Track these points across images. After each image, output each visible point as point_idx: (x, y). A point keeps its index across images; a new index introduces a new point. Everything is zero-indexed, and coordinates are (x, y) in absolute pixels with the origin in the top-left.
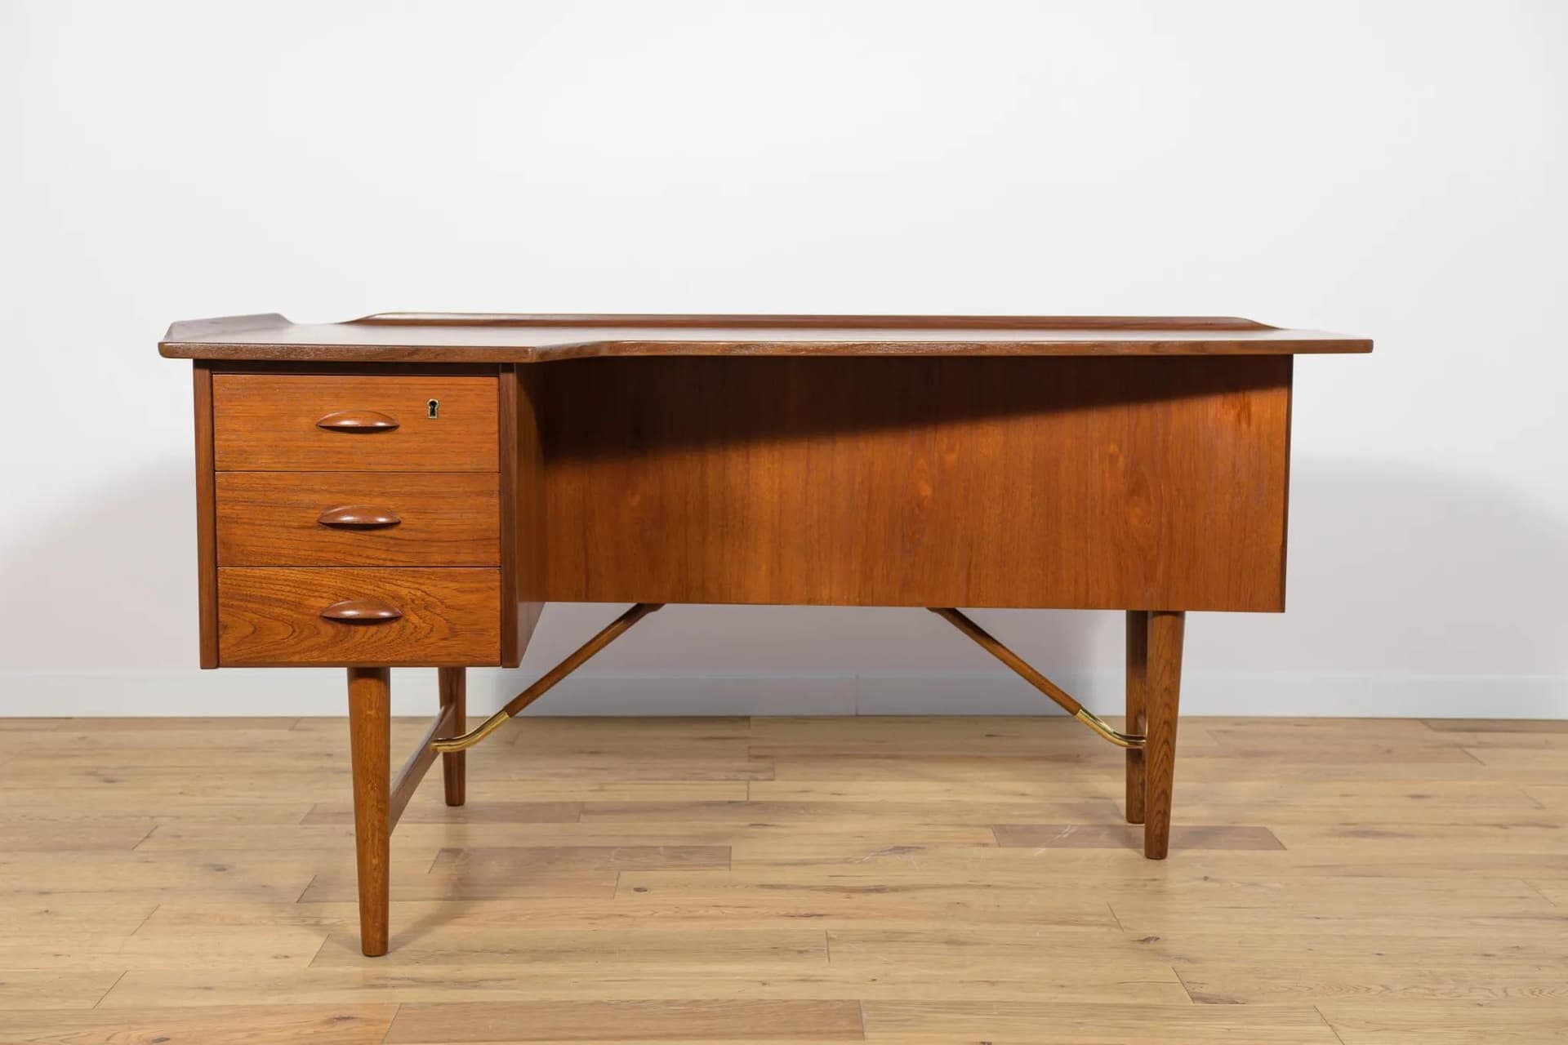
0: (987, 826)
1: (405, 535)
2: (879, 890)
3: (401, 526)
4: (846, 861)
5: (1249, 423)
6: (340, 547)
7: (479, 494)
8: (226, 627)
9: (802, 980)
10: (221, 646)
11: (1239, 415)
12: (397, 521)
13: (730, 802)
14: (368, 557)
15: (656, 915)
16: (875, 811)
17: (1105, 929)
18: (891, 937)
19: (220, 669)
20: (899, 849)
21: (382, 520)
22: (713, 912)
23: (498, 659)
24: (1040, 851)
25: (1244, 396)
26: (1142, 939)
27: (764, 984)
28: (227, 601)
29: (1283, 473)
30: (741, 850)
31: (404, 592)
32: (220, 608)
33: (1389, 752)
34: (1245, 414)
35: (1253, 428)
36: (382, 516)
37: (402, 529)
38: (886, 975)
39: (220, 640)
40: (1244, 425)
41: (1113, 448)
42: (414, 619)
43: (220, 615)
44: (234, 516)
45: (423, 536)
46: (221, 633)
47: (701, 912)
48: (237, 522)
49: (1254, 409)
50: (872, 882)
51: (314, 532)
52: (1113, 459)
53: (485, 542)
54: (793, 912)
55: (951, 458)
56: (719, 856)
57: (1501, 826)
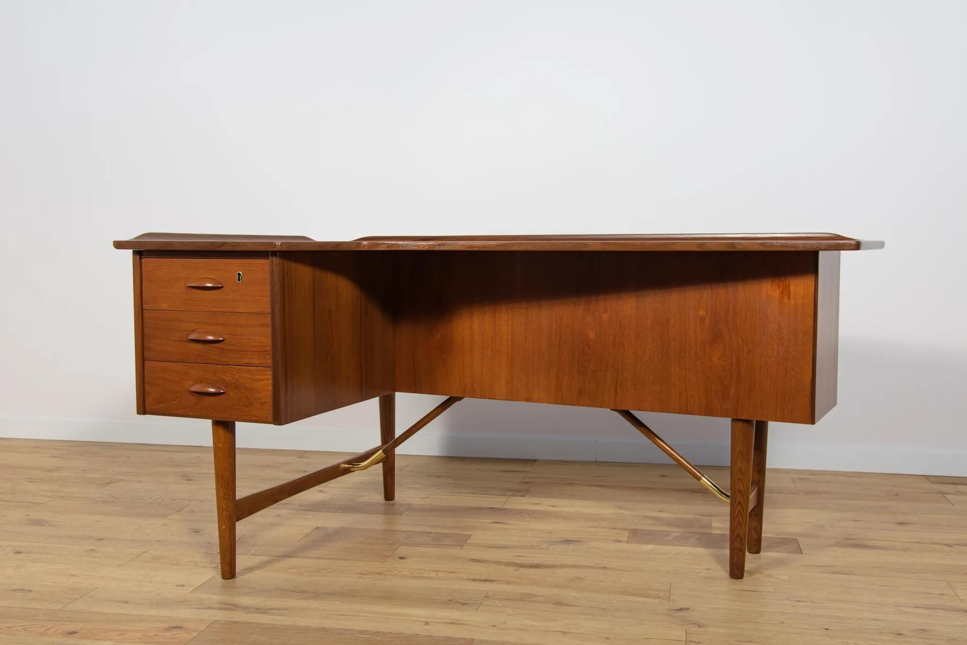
0: (628, 530)
1: (227, 347)
2: (537, 566)
3: (225, 342)
4: (532, 547)
5: (789, 298)
6: (196, 352)
7: (264, 325)
8: (148, 393)
9: (451, 623)
10: (146, 403)
11: (782, 292)
12: (221, 339)
13: (491, 508)
15: (400, 574)
16: (568, 517)
17: (657, 601)
18: (524, 598)
19: (146, 415)
20: (567, 541)
21: (210, 338)
22: (433, 574)
23: (271, 420)
24: (650, 547)
25: (785, 280)
26: (677, 609)
27: (427, 623)
28: (149, 380)
29: (812, 332)
30: (478, 537)
31: (227, 378)
32: (146, 384)
33: (897, 495)
34: (786, 292)
35: (792, 302)
36: (210, 336)
37: (225, 344)
38: (504, 623)
39: (146, 399)
40: (786, 299)
41: (701, 313)
42: (232, 394)
43: (146, 387)
44: (152, 334)
45: (235, 348)
46: (146, 396)
47: (426, 575)
49: (792, 288)
50: (536, 562)
52: (702, 319)
53: (266, 352)
54: (477, 577)
55: (605, 317)
56: (462, 541)
57: (949, 546)
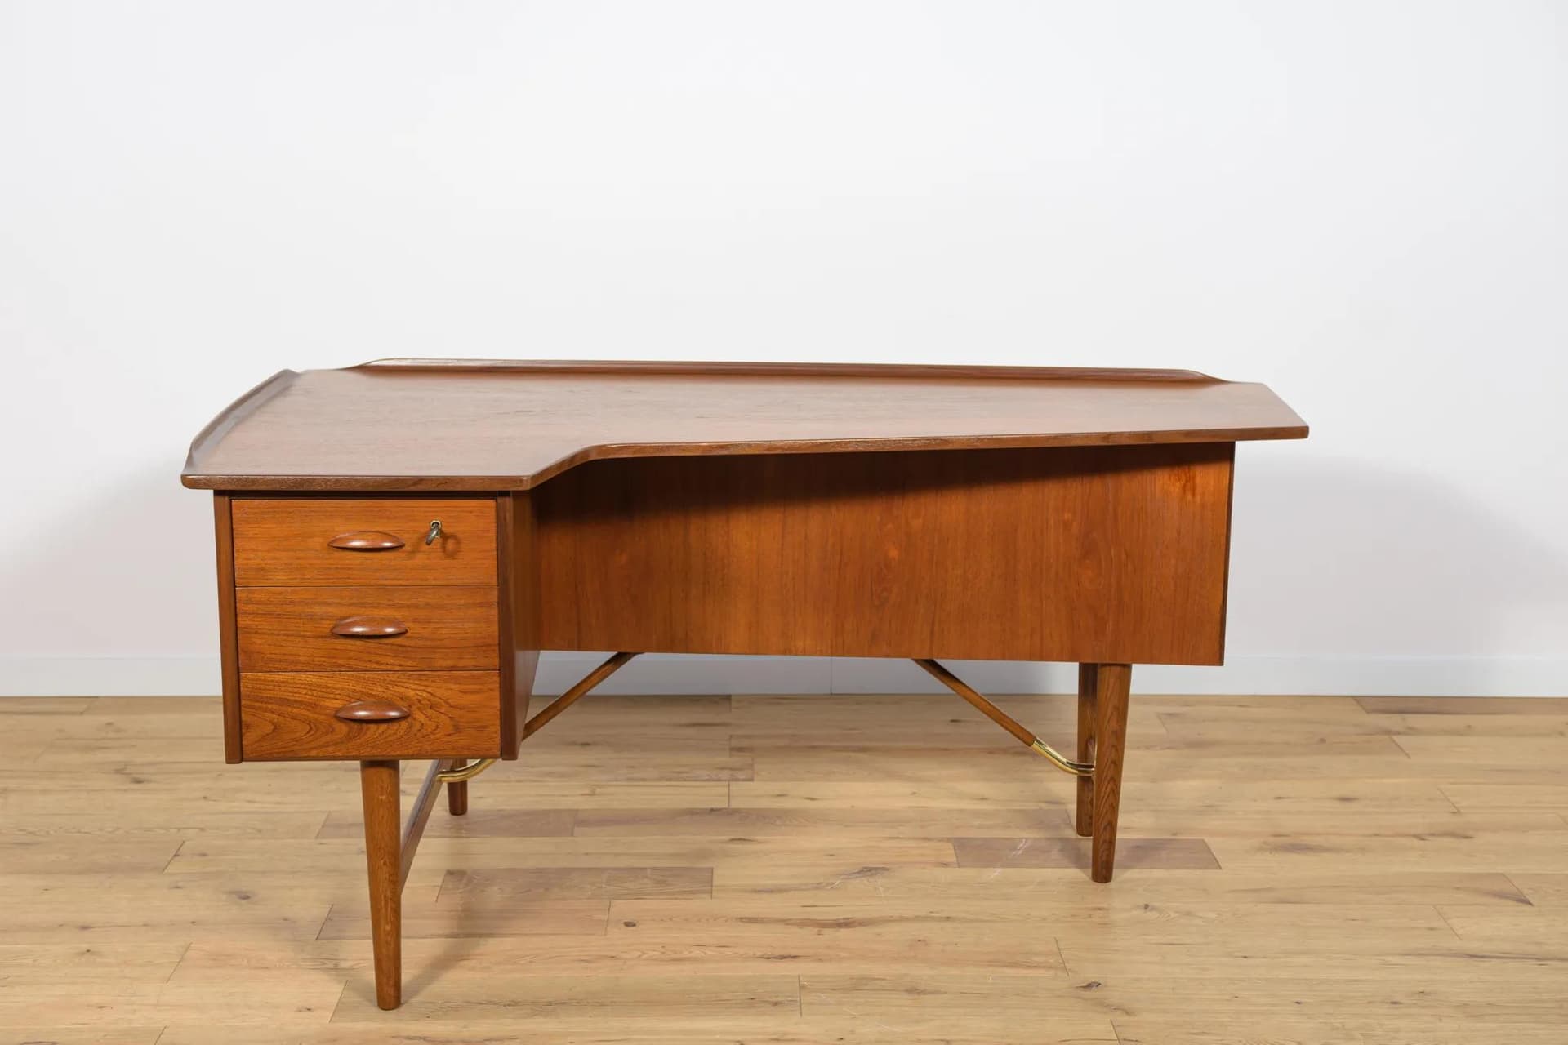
0: (948, 840)
1: (413, 643)
2: (847, 924)
3: (408, 635)
4: (818, 887)
5: (1194, 495)
6: (352, 654)
7: (481, 605)
8: (248, 727)
9: (777, 1040)
10: (244, 743)
11: (1185, 486)
12: (403, 630)
13: (713, 810)
14: (377, 663)
15: (645, 956)
16: (844, 821)
17: (1051, 973)
18: (857, 985)
19: (244, 763)
20: (868, 871)
21: (390, 630)
22: (697, 953)
23: (498, 753)
24: (996, 873)
25: (1189, 469)
26: (1085, 985)
28: (248, 703)
29: (1223, 540)
30: (726, 873)
31: (411, 693)
32: (242, 708)
34: (1190, 487)
35: (1198, 498)
36: (390, 627)
37: (408, 637)
38: (852, 1032)
39: (244, 738)
40: (1189, 496)
41: (1067, 516)
42: (421, 717)
43: (243, 715)
44: (254, 627)
45: (429, 643)
46: (244, 731)
47: (685, 954)
48: (256, 633)
49: (1198, 480)
50: (840, 914)
51: (329, 640)
52: (1067, 525)
53: (484, 648)
54: (769, 952)
55: (917, 524)
56: (701, 881)
57: (1419, 837)
